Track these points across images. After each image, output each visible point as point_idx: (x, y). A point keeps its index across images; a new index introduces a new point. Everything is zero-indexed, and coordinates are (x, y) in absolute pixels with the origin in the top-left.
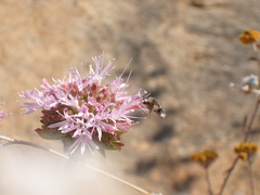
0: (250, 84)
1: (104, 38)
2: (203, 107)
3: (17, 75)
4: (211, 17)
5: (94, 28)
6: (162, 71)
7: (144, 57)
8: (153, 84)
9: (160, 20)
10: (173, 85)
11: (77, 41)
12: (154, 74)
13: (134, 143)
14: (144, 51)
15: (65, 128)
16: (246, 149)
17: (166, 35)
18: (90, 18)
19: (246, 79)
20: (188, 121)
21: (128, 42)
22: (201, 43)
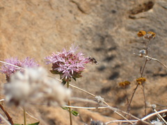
0: (142, 53)
1: (88, 34)
2: (133, 64)
3: (49, 51)
4: (138, 23)
5: (84, 29)
6: (114, 48)
7: (106, 42)
8: (110, 54)
9: (114, 25)
10: (119, 54)
11: (76, 35)
12: (110, 50)
13: (101, 80)
14: (106, 39)
15: (60, 70)
16: (141, 80)
17: (116, 32)
18: (82, 25)
19: (141, 51)
20: (126, 70)
21: (99, 35)
22: (133, 35)
